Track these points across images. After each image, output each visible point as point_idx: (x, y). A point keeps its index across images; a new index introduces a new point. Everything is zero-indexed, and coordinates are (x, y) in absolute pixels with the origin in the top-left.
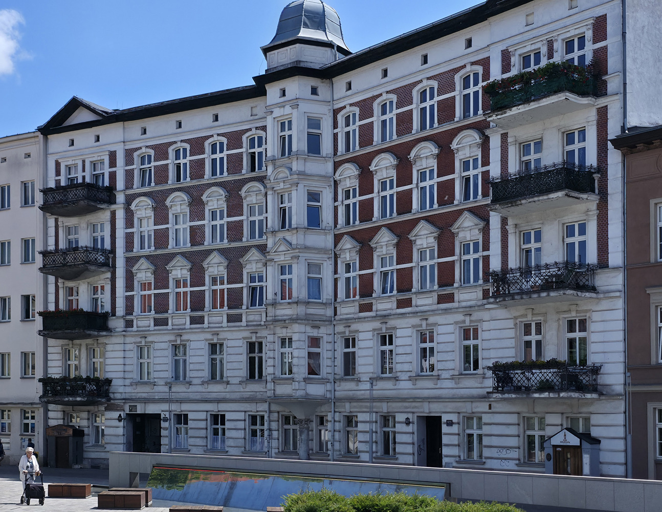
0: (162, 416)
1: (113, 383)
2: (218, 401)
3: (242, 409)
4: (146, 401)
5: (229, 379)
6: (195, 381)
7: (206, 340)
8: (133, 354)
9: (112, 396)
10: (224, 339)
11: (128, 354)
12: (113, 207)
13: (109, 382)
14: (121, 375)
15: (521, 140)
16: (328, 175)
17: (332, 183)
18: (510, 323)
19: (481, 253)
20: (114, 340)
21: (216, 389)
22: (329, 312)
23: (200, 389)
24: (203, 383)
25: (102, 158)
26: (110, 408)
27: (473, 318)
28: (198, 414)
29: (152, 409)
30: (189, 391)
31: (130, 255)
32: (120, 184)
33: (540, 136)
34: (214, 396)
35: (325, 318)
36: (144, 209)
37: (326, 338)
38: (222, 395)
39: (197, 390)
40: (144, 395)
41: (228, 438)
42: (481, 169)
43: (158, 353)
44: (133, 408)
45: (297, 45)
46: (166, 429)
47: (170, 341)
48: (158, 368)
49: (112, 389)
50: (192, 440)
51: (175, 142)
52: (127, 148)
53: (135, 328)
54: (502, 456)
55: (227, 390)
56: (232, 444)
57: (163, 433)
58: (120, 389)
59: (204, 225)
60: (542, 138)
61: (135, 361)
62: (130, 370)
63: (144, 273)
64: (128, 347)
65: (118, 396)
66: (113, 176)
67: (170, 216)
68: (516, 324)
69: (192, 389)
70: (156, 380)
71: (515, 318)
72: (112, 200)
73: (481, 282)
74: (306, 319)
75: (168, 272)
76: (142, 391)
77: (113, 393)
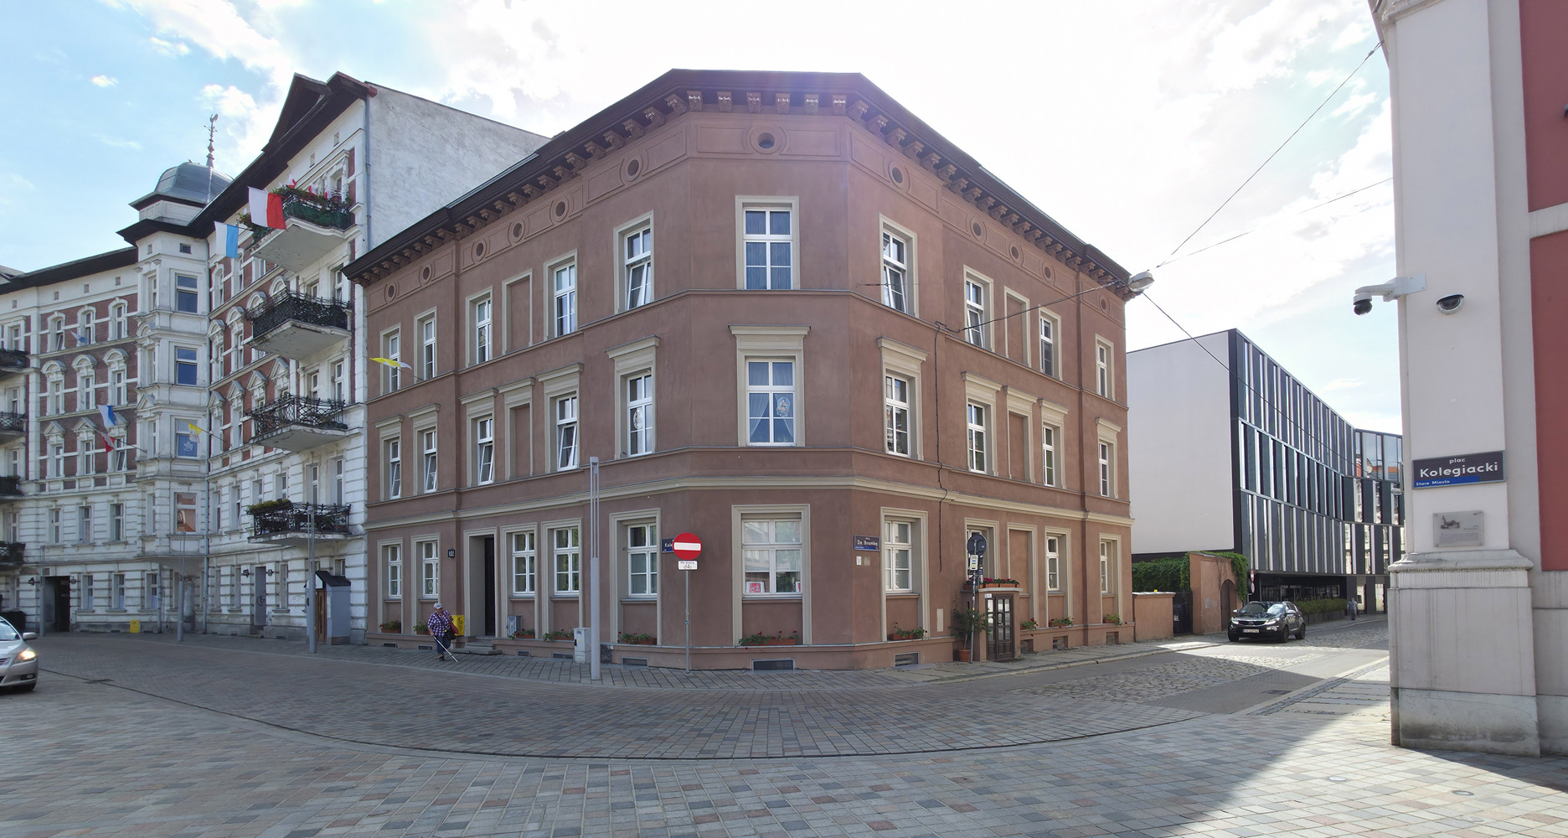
0: (71, 578)
1: (27, 547)
2: (118, 562)
3: (139, 568)
4: (57, 564)
5: (128, 539)
6: (99, 543)
7: (108, 501)
8: (45, 519)
9: (25, 559)
10: (123, 500)
11: (41, 518)
12: (26, 371)
13: (23, 546)
14: (33, 539)
15: (307, 282)
16: (202, 333)
17: (208, 341)
20: (28, 504)
21: (117, 551)
22: (204, 469)
23: (103, 550)
24: (104, 544)
25: (19, 323)
26: (25, 572)
27: (283, 466)
28: (101, 574)
29: (62, 572)
30: (94, 552)
31: (44, 418)
32: (34, 350)
33: (317, 277)
34: (115, 556)
35: (199, 475)
36: (55, 373)
37: (200, 495)
38: (121, 556)
39: (100, 552)
40: (55, 558)
41: (127, 597)
43: (67, 516)
44: (47, 571)
45: (161, 202)
46: (74, 590)
47: (77, 504)
48: (67, 530)
49: (26, 553)
50: (97, 600)
51: (83, 306)
52: (42, 312)
53: (47, 492)
55: (126, 550)
56: (131, 604)
57: (72, 594)
58: (32, 553)
59: (107, 387)
60: (318, 279)
61: (47, 525)
62: (43, 533)
63: (56, 438)
64: (41, 511)
65: (31, 560)
66: (27, 340)
67: (79, 379)
68: (303, 469)
69: (97, 550)
70: (65, 543)
72: (26, 364)
74: (171, 476)
75: (76, 435)
76: (52, 555)
77: (27, 557)
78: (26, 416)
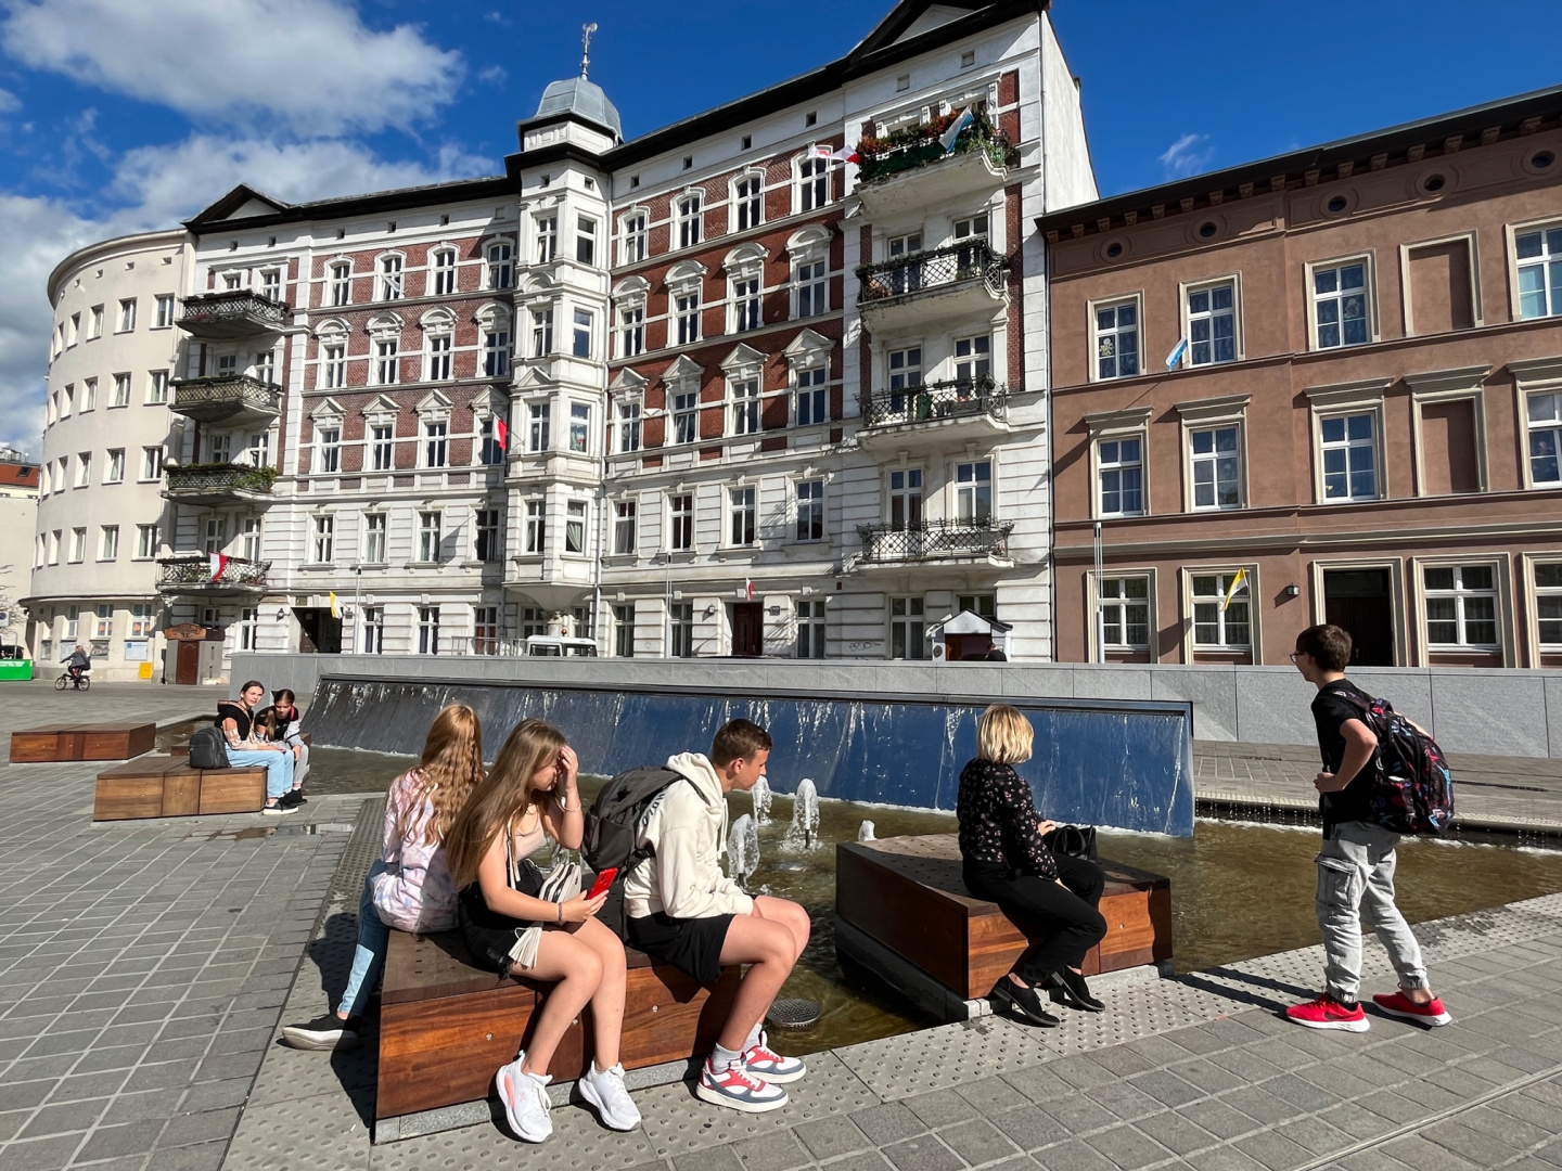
0: (345, 611)
1: (274, 567)
2: (431, 592)
3: (466, 601)
4: (321, 592)
6: (396, 563)
7: (417, 508)
9: (270, 583)
10: (443, 507)
12: (288, 329)
15: (889, 233)
16: (603, 292)
17: (608, 303)
18: (874, 473)
19: (828, 383)
20: (281, 508)
21: (428, 573)
22: (597, 469)
23: (403, 573)
24: (408, 566)
25: (279, 267)
26: (268, 601)
27: (816, 468)
28: (398, 608)
30: (386, 577)
31: (311, 391)
32: (302, 301)
33: (919, 227)
34: (424, 583)
35: (593, 477)
36: (334, 334)
37: (592, 504)
38: (436, 581)
39: (397, 576)
40: (320, 585)
41: (442, 639)
42: (828, 274)
43: (344, 526)
44: (302, 600)
46: (349, 628)
47: (363, 510)
48: (343, 545)
49: (272, 575)
50: (388, 642)
51: (384, 251)
52: (314, 255)
54: (857, 652)
55: (443, 575)
56: (447, 647)
57: (345, 633)
58: (282, 575)
59: (421, 356)
60: (922, 230)
61: (308, 535)
62: (301, 548)
63: (330, 420)
65: (279, 584)
66: (292, 290)
67: (372, 344)
68: (882, 474)
69: (391, 574)
70: (338, 563)
71: (881, 465)
72: (290, 320)
73: (827, 419)
75: (364, 418)
76: (317, 580)
77: (273, 580)
78: (285, 388)
